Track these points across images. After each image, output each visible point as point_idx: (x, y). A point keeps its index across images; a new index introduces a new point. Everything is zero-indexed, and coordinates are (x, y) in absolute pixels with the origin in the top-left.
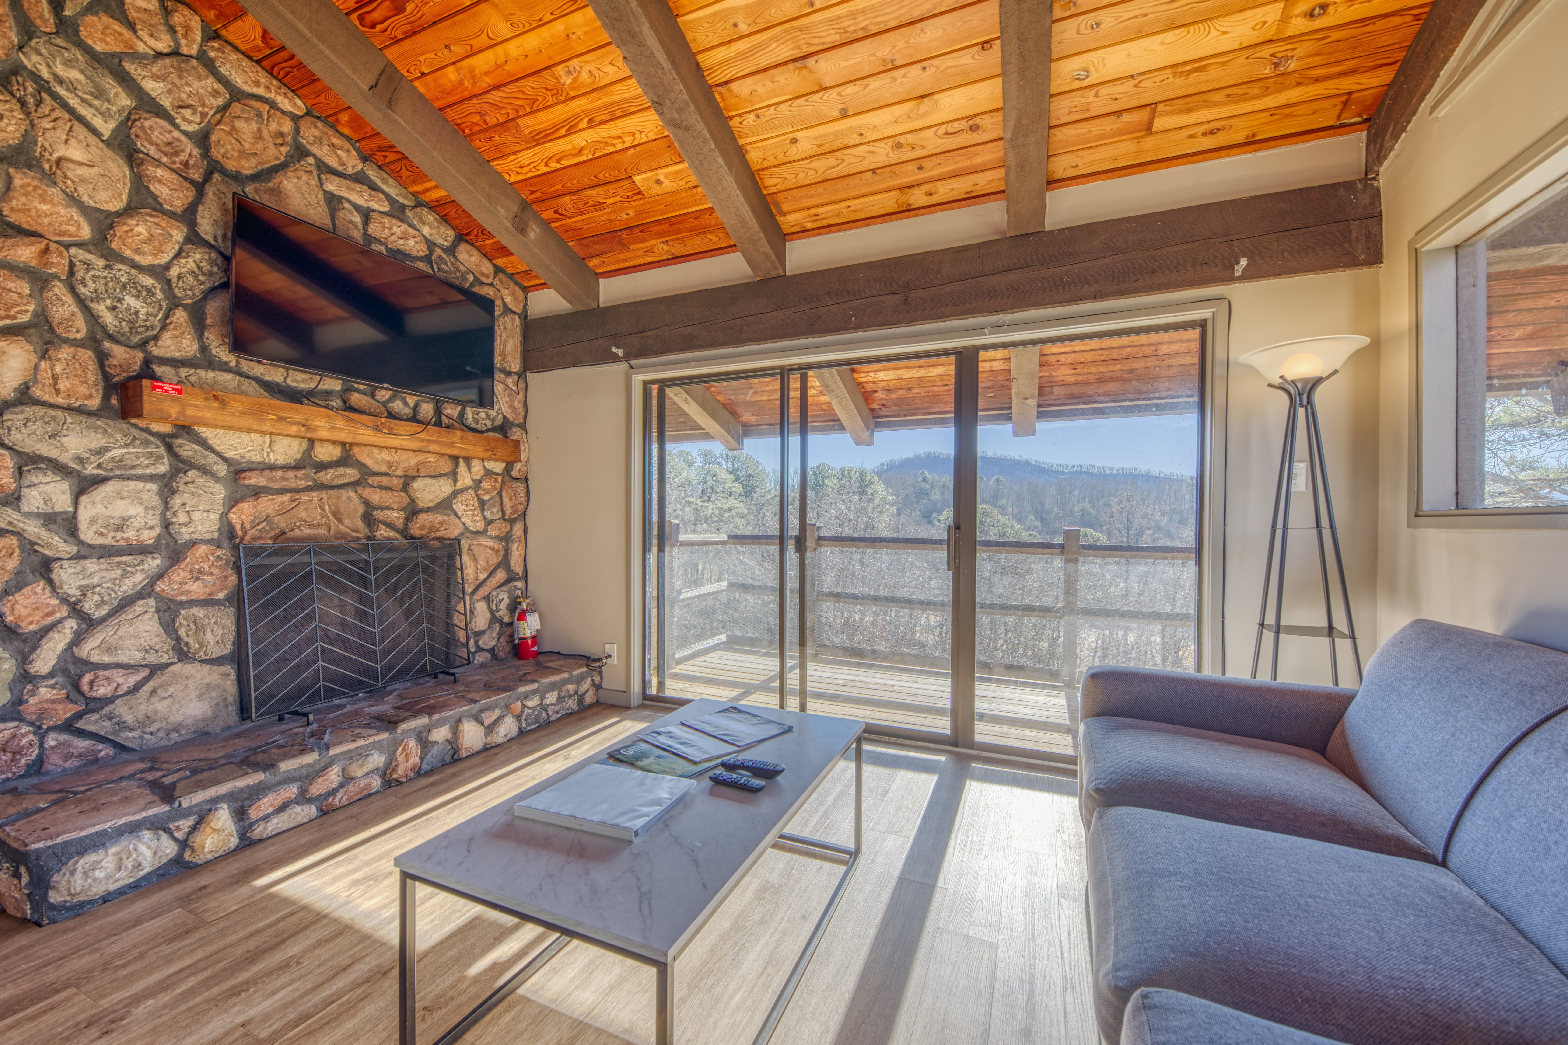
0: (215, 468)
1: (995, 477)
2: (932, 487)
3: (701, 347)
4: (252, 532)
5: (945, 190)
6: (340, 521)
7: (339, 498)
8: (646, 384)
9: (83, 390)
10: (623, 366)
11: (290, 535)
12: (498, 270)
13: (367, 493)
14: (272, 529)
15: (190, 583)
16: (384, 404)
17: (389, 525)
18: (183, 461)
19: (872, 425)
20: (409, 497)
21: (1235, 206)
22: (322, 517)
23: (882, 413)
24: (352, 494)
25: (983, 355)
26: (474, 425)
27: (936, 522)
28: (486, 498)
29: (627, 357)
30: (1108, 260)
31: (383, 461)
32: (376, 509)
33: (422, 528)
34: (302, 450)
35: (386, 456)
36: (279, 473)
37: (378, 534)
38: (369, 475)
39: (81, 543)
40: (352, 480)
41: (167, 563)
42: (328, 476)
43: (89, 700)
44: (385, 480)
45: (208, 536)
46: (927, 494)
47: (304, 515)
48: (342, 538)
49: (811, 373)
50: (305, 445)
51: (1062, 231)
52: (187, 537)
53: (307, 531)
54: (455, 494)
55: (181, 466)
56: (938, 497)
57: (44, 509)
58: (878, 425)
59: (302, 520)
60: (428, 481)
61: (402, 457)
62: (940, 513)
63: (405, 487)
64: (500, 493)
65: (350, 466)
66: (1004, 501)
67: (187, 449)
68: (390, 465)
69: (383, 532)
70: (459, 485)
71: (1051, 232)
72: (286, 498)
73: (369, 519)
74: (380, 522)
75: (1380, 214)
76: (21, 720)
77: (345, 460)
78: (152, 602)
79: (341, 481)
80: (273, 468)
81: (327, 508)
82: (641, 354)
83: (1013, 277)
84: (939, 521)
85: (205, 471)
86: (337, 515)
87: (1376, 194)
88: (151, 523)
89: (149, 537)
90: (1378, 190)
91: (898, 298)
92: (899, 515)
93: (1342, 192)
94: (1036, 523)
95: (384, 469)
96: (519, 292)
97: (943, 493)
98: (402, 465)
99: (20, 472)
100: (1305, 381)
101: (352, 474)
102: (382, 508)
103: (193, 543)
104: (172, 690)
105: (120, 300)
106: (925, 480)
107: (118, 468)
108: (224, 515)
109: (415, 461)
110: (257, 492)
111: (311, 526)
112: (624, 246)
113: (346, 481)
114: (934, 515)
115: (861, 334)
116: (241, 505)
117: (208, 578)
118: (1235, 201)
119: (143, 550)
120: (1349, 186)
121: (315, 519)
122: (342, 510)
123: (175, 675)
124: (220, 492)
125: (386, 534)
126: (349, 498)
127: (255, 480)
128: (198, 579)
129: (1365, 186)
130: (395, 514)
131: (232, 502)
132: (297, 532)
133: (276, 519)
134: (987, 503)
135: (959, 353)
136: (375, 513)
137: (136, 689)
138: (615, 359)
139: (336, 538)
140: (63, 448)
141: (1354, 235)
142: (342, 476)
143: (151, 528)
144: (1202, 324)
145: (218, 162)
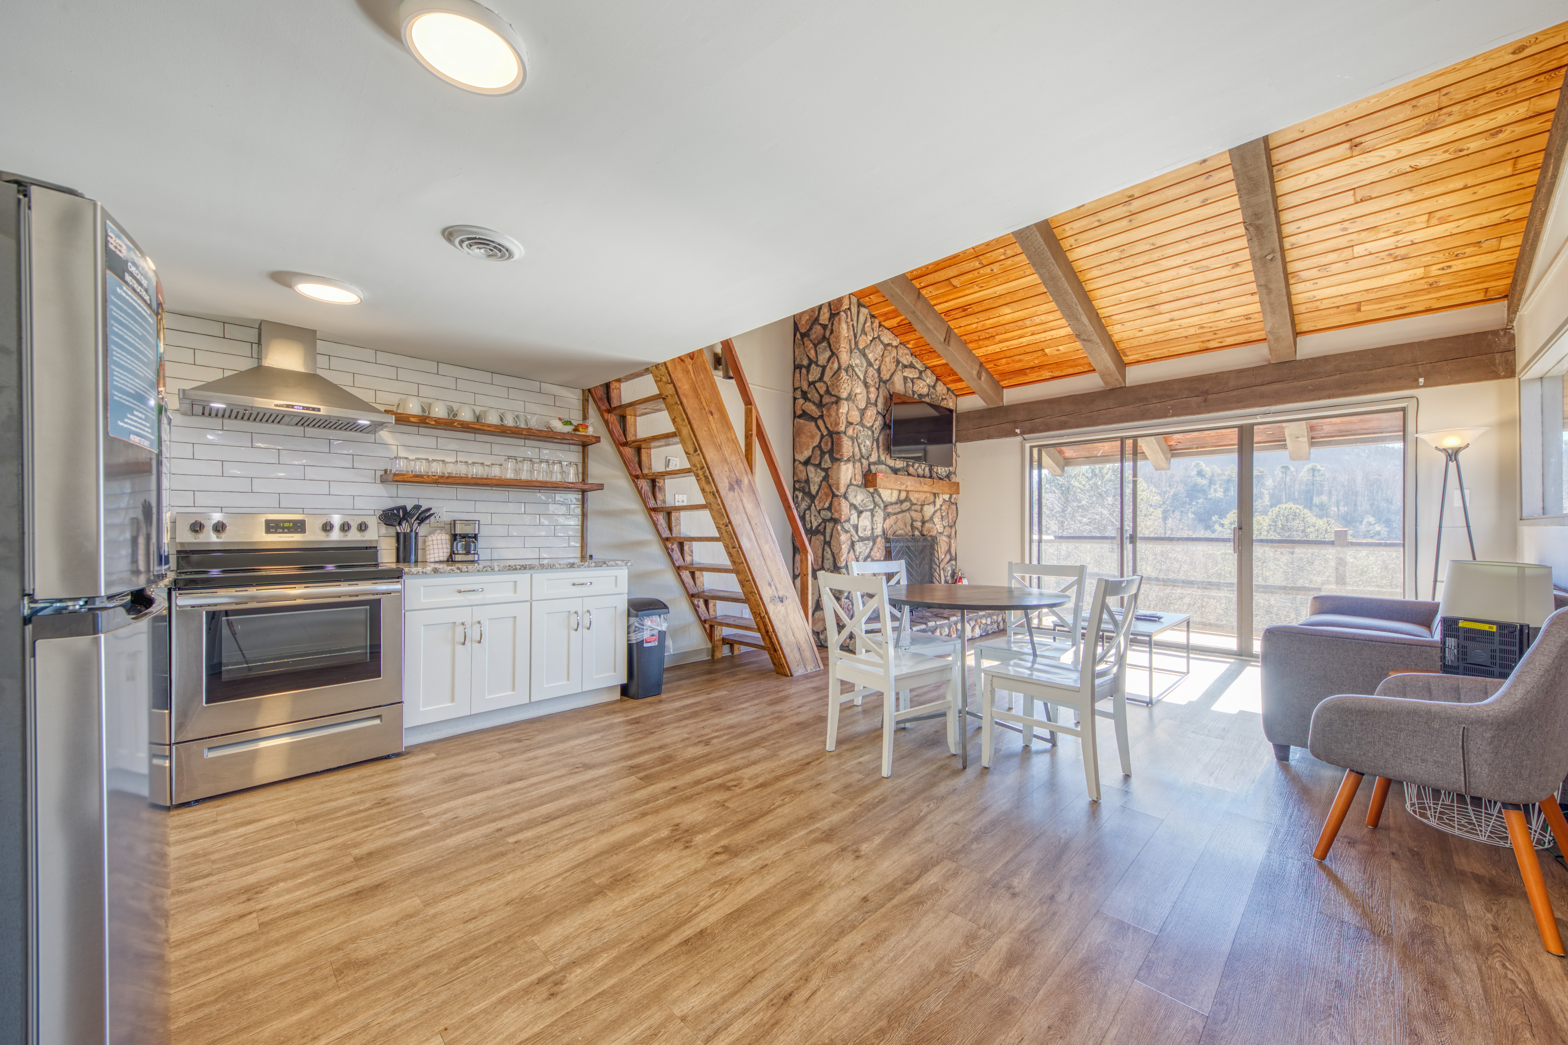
0: (881, 505)
1: (1310, 466)
2: (1211, 482)
3: (1071, 428)
5: (1230, 341)
6: (906, 527)
7: (905, 516)
8: (1031, 448)
9: (859, 478)
10: (1019, 438)
11: (896, 533)
12: (948, 389)
13: (912, 514)
14: (893, 531)
15: (877, 552)
16: (916, 470)
17: (918, 529)
18: (875, 503)
19: (1169, 456)
20: (923, 515)
21: (1420, 345)
22: (902, 525)
23: (1178, 447)
24: (908, 515)
25: (1255, 427)
26: (940, 476)
27: (1217, 527)
28: (944, 514)
29: (1022, 433)
30: (1337, 377)
33: (926, 531)
34: (898, 495)
35: (916, 495)
36: (894, 506)
37: (915, 533)
38: (912, 505)
39: (859, 536)
40: (908, 508)
41: (873, 544)
42: (903, 506)
44: (916, 507)
45: (880, 534)
46: (1204, 492)
47: (899, 524)
49: (1139, 439)
51: (1307, 360)
52: (876, 534)
53: (900, 532)
56: (1220, 494)
57: (853, 523)
58: (1173, 456)
59: (899, 527)
60: (927, 506)
61: (921, 496)
62: (1222, 514)
63: (921, 510)
64: (948, 512)
65: (908, 501)
66: (1324, 498)
67: (876, 498)
70: (936, 508)
71: (1300, 361)
72: (895, 517)
73: (912, 526)
74: (915, 527)
75: (1514, 349)
81: (903, 521)
82: (1032, 431)
83: (1276, 386)
84: (1222, 525)
85: (879, 507)
86: (905, 524)
87: (1512, 338)
89: (870, 533)
90: (1514, 335)
91: (1200, 399)
92: (1165, 519)
93: (1490, 336)
94: (1378, 528)
96: (954, 397)
97: (1226, 490)
98: (920, 499)
100: (1452, 449)
101: (908, 505)
102: (916, 521)
103: (877, 537)
105: (865, 442)
106: (1200, 474)
107: (865, 507)
108: (883, 525)
109: (924, 497)
110: (889, 515)
111: (901, 529)
112: (1025, 374)
114: (1215, 518)
115: (1175, 419)
117: (880, 551)
118: (1420, 342)
119: (869, 539)
120: (1495, 333)
124: (882, 515)
127: (889, 510)
129: (1505, 333)
130: (919, 524)
131: (885, 519)
133: (894, 526)
134: (1295, 501)
135: (1241, 428)
136: (914, 523)
138: (1016, 435)
140: (857, 501)
141: (1497, 361)
143: (870, 530)
144: (1404, 410)
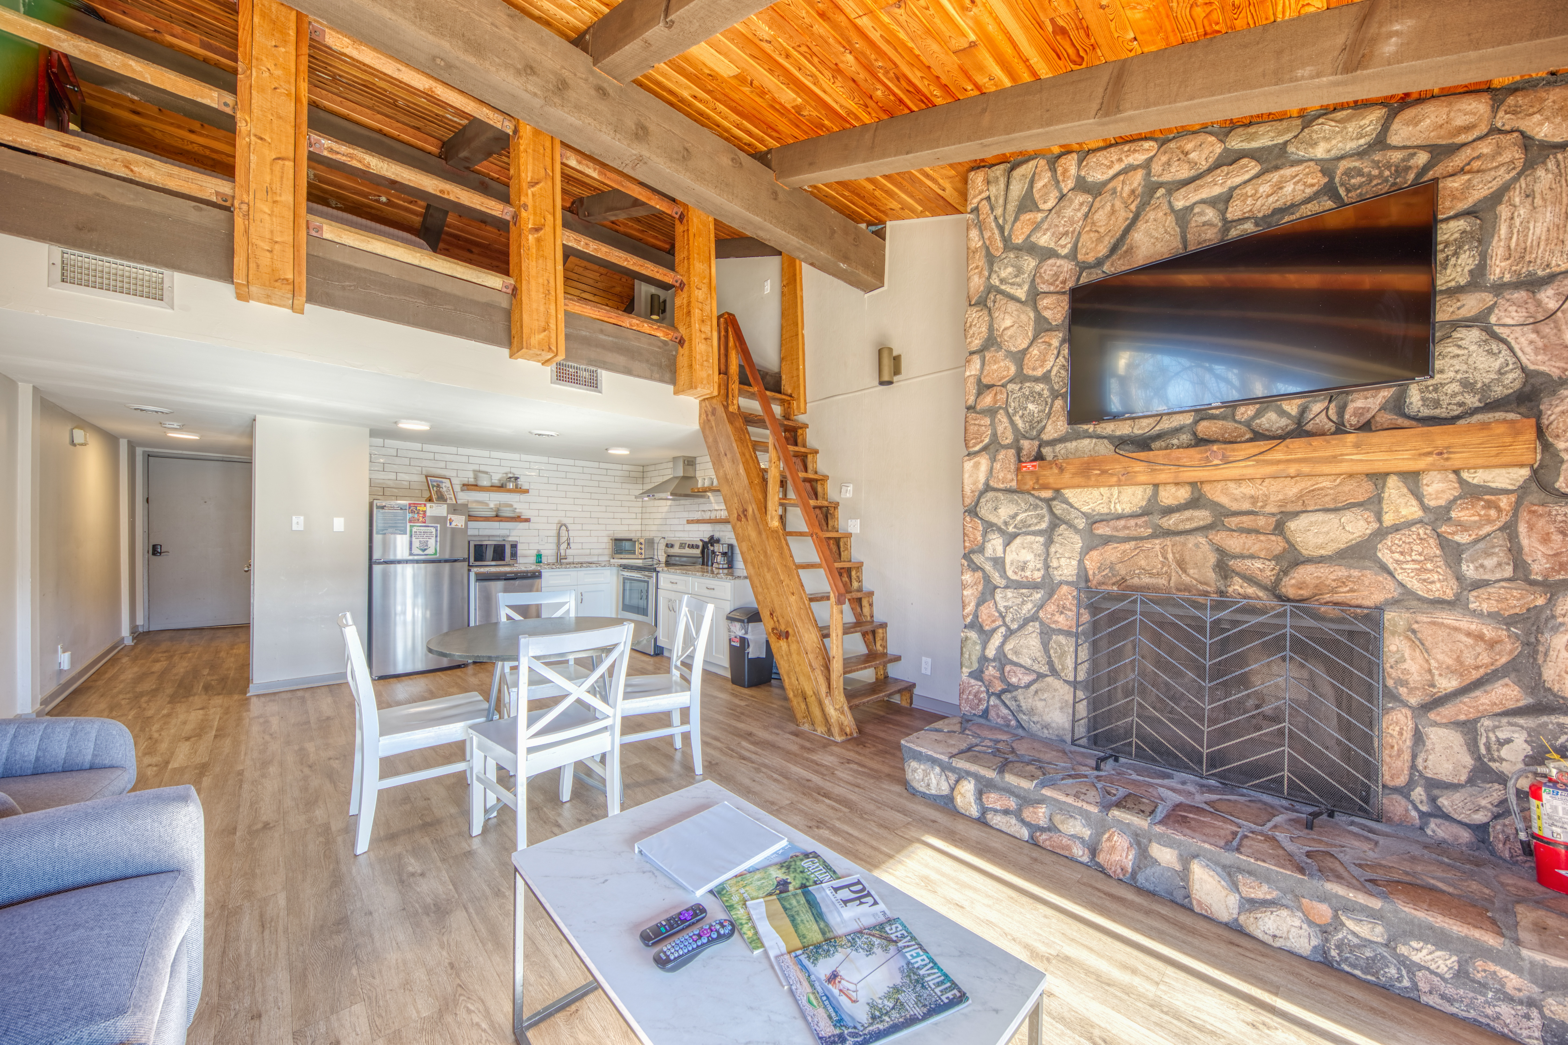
0: (1076, 521)
4: (1099, 577)
6: (1184, 571)
7: (1184, 544)
9: (1009, 476)
11: (1130, 582)
13: (1220, 537)
14: (1114, 575)
15: (1057, 615)
16: (1248, 424)
17: (1250, 579)
18: (1058, 518)
20: (1288, 541)
22: (1163, 566)
24: (1202, 540)
26: (1426, 412)
28: (1462, 538)
31: (1244, 496)
32: (1235, 557)
33: (1300, 586)
34: (1146, 497)
35: (1248, 489)
36: (1122, 523)
37: (1230, 590)
38: (1227, 516)
39: (1008, 578)
40: (1201, 523)
41: (1047, 597)
42: (1170, 522)
43: (1009, 684)
44: (1247, 521)
45: (1070, 579)
47: (1143, 563)
48: (1185, 590)
50: (1149, 490)
52: (1058, 578)
53: (1146, 580)
54: (1381, 533)
55: (1056, 522)
57: (993, 556)
59: (1141, 568)
60: (1320, 517)
61: (1273, 489)
63: (1279, 529)
64: (1510, 529)
65: (1204, 507)
67: (1059, 508)
68: (1254, 499)
69: (1237, 586)
70: (1389, 519)
72: (1127, 546)
73: (1223, 569)
74: (1238, 574)
76: (982, 680)
77: (1196, 502)
78: (1037, 624)
79: (1188, 526)
80: (1119, 517)
81: (1170, 556)
85: (1071, 526)
86: (1182, 564)
88: (1039, 566)
89: (1038, 576)
95: (1246, 506)
98: (1273, 498)
99: (985, 534)
101: (1202, 516)
102: (1242, 557)
103: (1061, 583)
104: (1046, 695)
105: (1025, 408)
107: (1024, 527)
108: (1081, 562)
109: (1295, 490)
110: (1107, 540)
111: (1151, 575)
113: (1194, 525)
116: (1091, 553)
117: (1069, 613)
119: (1034, 586)
121: (1154, 567)
122: (1187, 558)
123: (1048, 685)
124: (1078, 543)
125: (1241, 591)
126: (1197, 545)
127: (1102, 530)
128: (1062, 613)
130: (1258, 564)
131: (1087, 550)
132: (1136, 581)
133: (1117, 567)
136: (1231, 563)
137: (1028, 686)
139: (1178, 590)
140: (998, 517)
142: (1188, 519)
143: (1039, 570)
145: (1084, 262)
